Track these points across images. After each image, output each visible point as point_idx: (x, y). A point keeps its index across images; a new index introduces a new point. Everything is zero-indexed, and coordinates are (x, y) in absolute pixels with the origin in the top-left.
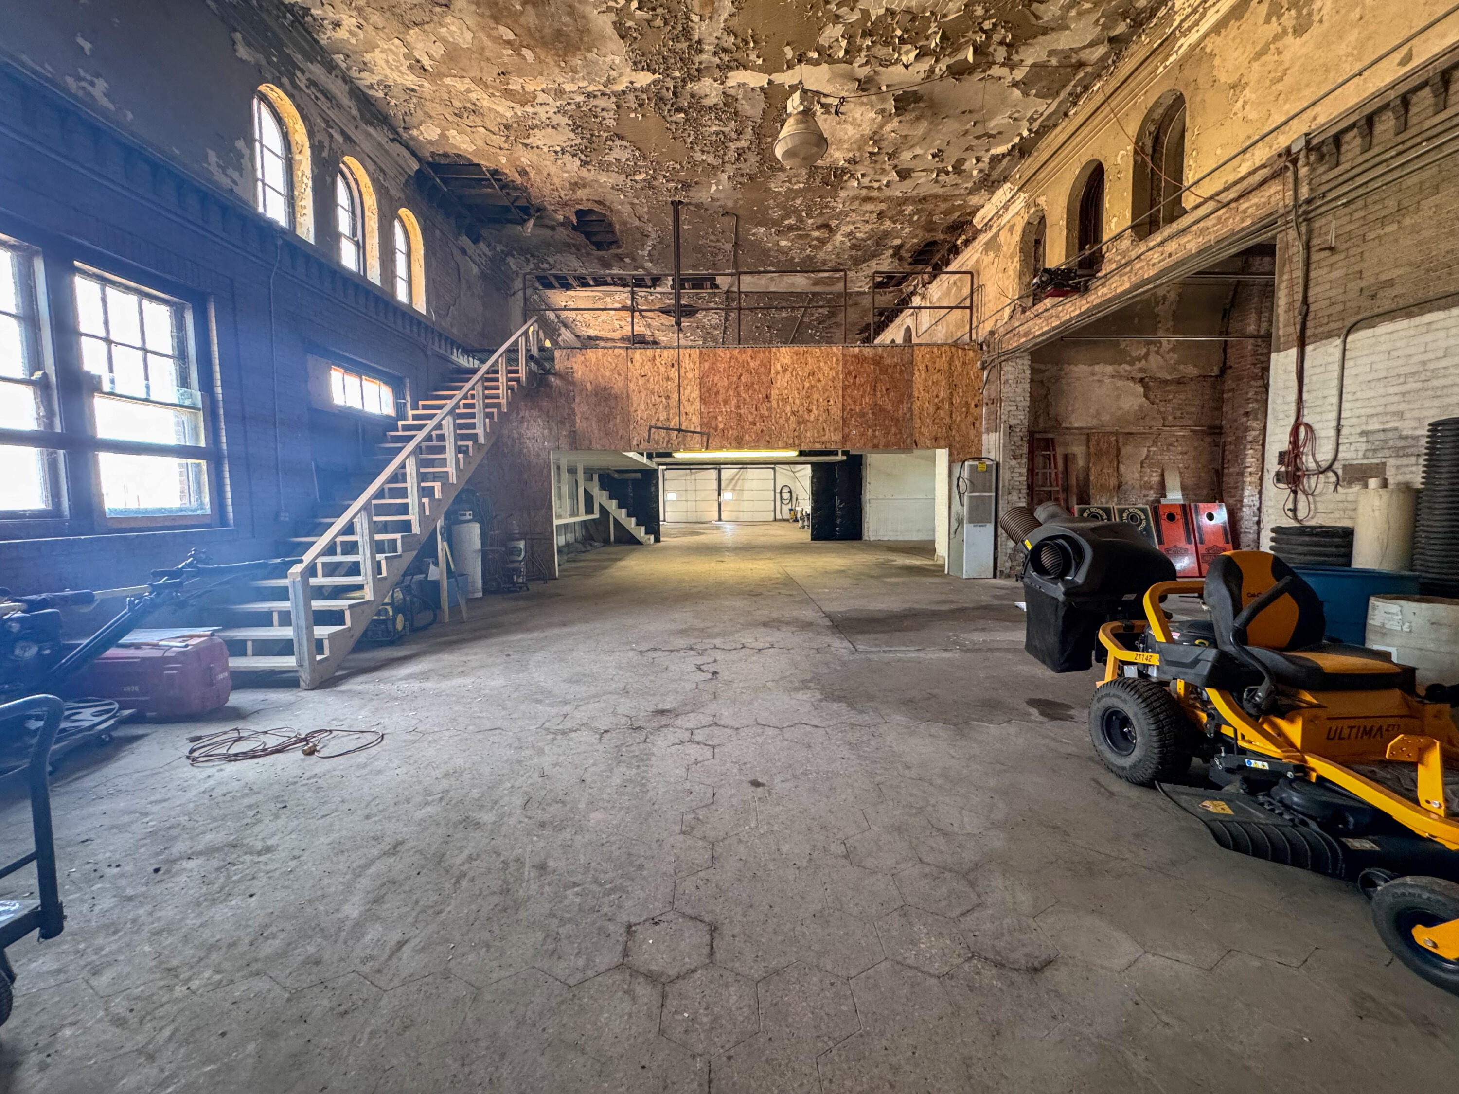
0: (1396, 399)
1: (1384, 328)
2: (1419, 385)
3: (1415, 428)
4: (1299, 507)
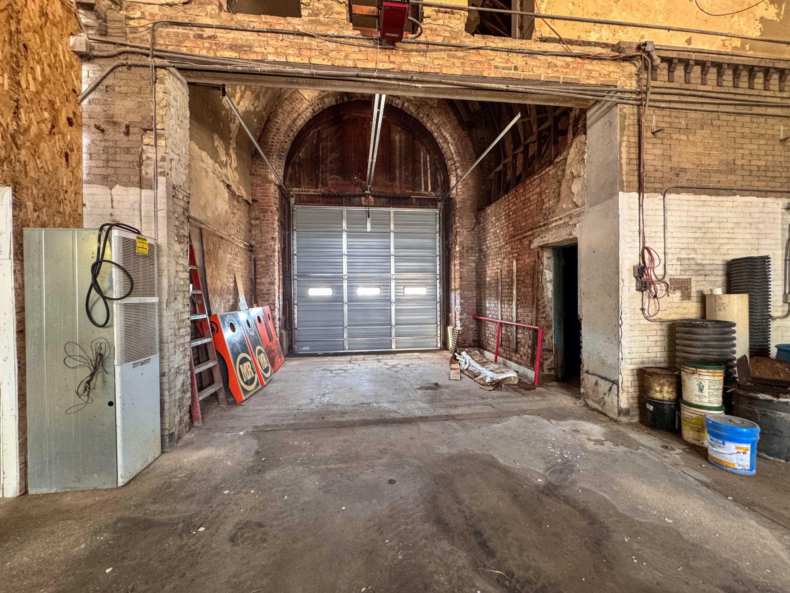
0: (692, 241)
1: (684, 196)
2: (702, 235)
3: (703, 260)
4: (646, 307)
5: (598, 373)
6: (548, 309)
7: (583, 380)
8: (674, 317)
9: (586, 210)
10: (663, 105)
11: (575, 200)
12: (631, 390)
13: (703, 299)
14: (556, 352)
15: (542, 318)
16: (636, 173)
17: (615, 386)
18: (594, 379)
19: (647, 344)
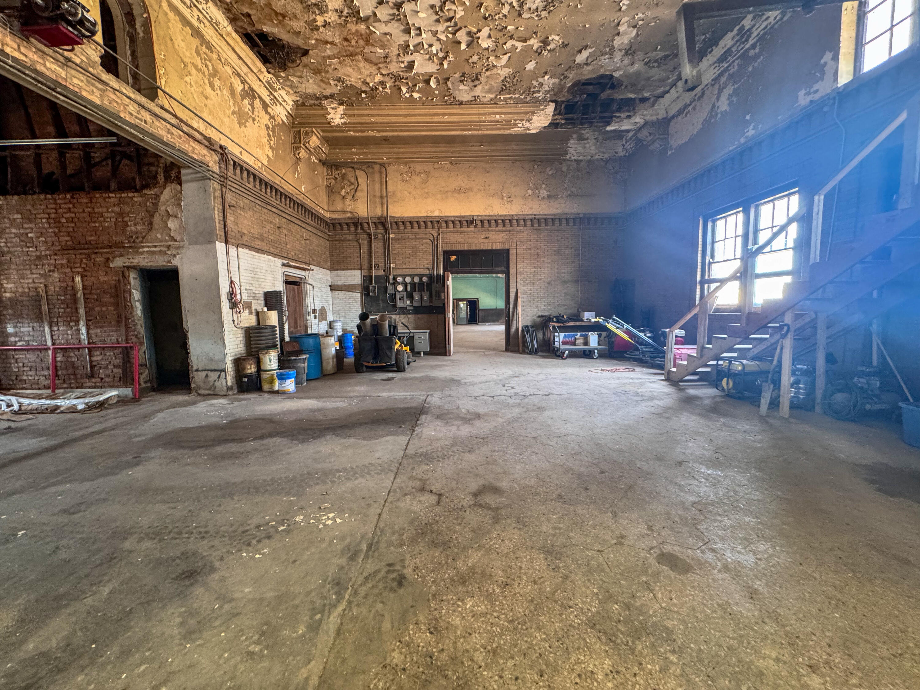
0: (251, 278)
1: (245, 251)
2: (254, 275)
3: (255, 290)
4: (235, 319)
5: (208, 368)
6: (139, 327)
7: (193, 377)
8: (247, 325)
9: (185, 246)
10: (233, 190)
11: (172, 235)
12: (232, 373)
13: (258, 314)
14: (150, 365)
15: (133, 335)
16: (223, 230)
17: (223, 373)
18: (204, 373)
19: (237, 343)
